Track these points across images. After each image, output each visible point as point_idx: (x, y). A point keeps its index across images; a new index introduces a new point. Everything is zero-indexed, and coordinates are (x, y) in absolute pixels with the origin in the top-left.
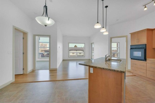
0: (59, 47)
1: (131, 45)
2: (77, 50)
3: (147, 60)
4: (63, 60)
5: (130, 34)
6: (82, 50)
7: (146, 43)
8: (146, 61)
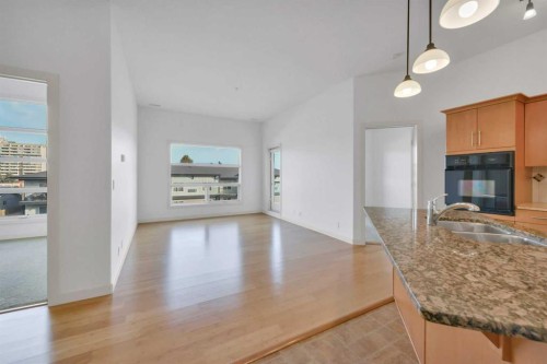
0: (123, 158)
1: (448, 157)
2: (193, 176)
3: (517, 212)
4: (140, 225)
5: (444, 115)
6: (214, 176)
7: (514, 149)
8: (513, 215)
